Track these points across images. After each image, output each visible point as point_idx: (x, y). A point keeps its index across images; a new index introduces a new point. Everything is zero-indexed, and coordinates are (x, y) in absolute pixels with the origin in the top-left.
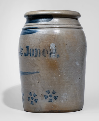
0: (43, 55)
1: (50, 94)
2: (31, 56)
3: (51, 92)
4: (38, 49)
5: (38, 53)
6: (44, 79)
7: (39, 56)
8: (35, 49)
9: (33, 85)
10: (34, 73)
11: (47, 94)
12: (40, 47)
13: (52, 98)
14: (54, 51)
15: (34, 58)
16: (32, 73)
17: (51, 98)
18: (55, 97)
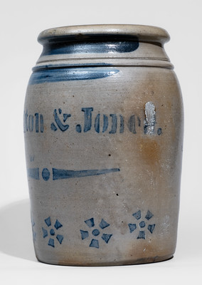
0: (131, 130)
1: (141, 220)
2: (98, 131)
3: (144, 214)
4: (117, 114)
5: (119, 125)
6: (130, 186)
7: (122, 131)
8: (111, 115)
9: (101, 201)
10: (105, 171)
11: (133, 221)
12: (122, 110)
13: (145, 229)
14: (152, 120)
15: (108, 136)
16: (98, 172)
17: (143, 229)
18: (151, 226)
